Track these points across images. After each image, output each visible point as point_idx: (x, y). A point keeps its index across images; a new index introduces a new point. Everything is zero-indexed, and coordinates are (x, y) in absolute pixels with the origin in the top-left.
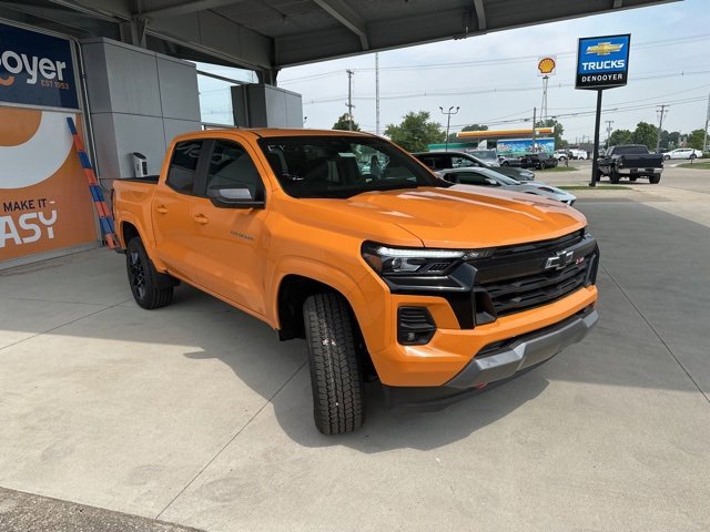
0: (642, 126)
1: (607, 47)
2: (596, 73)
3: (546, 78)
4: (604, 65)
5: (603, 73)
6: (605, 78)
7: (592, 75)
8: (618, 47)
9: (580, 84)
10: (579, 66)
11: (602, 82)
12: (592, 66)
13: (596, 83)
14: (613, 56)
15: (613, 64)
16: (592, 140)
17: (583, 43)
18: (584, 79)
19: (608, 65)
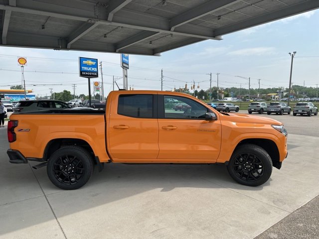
0: (65, 91)
1: (90, 62)
2: (87, 72)
3: (22, 66)
4: (90, 69)
5: (90, 72)
6: (91, 74)
7: (86, 72)
8: (94, 63)
9: (82, 75)
10: (81, 68)
11: (90, 75)
12: (86, 68)
13: (88, 75)
14: (92, 66)
15: (93, 69)
16: (88, 95)
17: (81, 59)
18: (83, 73)
19: (91, 69)
